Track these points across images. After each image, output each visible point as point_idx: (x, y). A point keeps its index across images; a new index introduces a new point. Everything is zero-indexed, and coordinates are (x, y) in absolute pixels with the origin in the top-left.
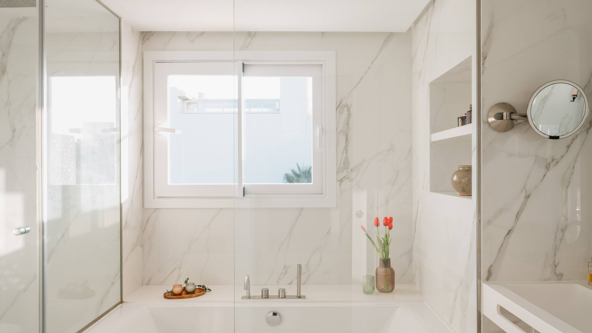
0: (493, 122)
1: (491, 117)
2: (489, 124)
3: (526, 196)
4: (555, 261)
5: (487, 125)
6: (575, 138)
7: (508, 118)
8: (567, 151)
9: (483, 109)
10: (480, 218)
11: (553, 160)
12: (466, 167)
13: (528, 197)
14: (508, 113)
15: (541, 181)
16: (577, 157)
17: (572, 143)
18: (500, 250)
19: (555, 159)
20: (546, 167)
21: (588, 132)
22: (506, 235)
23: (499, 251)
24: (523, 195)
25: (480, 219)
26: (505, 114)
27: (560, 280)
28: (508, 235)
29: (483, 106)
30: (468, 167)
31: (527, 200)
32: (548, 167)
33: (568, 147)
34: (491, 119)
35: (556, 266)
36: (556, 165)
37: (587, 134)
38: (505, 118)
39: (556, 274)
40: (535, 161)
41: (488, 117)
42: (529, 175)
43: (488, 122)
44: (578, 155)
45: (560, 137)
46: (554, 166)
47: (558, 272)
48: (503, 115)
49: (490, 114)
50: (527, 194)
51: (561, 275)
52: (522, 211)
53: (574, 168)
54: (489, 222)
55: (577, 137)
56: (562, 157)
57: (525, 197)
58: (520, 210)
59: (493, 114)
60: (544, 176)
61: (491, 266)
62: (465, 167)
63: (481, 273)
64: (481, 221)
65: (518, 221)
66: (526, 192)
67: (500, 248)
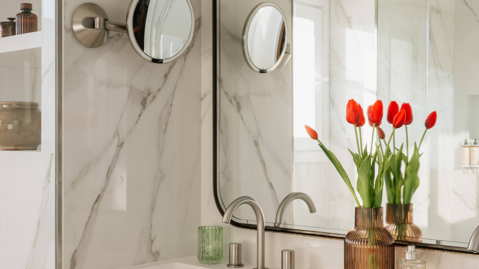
0: (80, 31)
1: (77, 23)
2: (74, 34)
3: (118, 144)
4: (150, 235)
5: (70, 34)
6: (172, 64)
7: (102, 27)
8: (165, 82)
9: (65, 9)
10: (60, 178)
11: (149, 94)
12: (14, 104)
13: (121, 145)
14: (102, 20)
15: (136, 122)
16: (174, 91)
17: (169, 71)
18: (86, 225)
19: (152, 93)
20: (142, 103)
21: (185, 58)
22: (95, 203)
23: (85, 228)
24: (116, 142)
25: (61, 181)
26: (97, 20)
27: (156, 260)
28: (97, 204)
29: (65, 4)
30: (16, 104)
31: (119, 151)
32: (144, 103)
33: (166, 76)
34: (78, 27)
35: (152, 242)
36: (152, 100)
37: (185, 61)
38: (97, 26)
39: (152, 252)
40: (130, 93)
41: (72, 23)
42: (122, 114)
43: (72, 29)
44: (175, 89)
45: (164, 61)
46: (151, 102)
47: (154, 250)
48: (95, 20)
49: (74, 19)
50: (120, 142)
51: (158, 253)
52: (114, 166)
53: (171, 105)
54: (72, 184)
55: (174, 64)
56: (159, 90)
57: (117, 146)
58: (111, 164)
59: (81, 20)
60: (140, 116)
61: (76, 251)
62: (11, 104)
63: (61, 264)
64: (61, 183)
65: (109, 180)
66: (119, 138)
67: (87, 223)
